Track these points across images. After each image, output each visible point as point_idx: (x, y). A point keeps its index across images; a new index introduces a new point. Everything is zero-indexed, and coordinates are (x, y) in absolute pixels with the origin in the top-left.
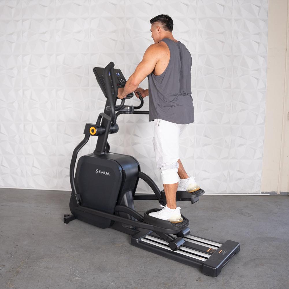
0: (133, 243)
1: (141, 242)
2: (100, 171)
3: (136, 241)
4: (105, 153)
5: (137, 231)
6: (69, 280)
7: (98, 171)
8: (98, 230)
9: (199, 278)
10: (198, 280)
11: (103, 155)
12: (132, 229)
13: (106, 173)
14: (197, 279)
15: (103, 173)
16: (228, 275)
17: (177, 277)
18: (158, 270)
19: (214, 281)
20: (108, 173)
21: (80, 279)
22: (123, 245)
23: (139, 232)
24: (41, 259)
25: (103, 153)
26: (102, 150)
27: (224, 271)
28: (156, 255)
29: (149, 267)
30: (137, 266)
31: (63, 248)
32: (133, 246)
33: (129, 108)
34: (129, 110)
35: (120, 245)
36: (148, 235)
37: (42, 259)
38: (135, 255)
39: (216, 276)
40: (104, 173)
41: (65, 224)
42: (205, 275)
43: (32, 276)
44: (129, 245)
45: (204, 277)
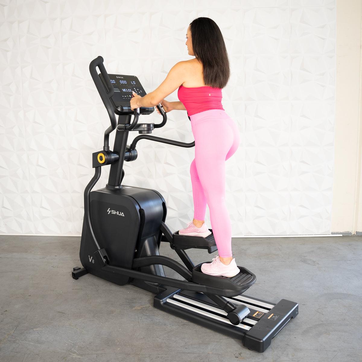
0: (157, 305)
1: (167, 303)
2: (112, 211)
3: (159, 302)
4: (119, 187)
5: (163, 289)
6: (64, 358)
7: (110, 211)
8: (114, 288)
9: (240, 354)
10: (238, 357)
11: (117, 189)
12: (157, 286)
13: (119, 214)
14: (237, 355)
15: (116, 214)
16: (280, 349)
17: (210, 353)
18: (186, 343)
19: (259, 359)
20: (123, 213)
21: (79, 357)
22: (144, 308)
23: (165, 289)
24: (32, 329)
25: (117, 187)
26: (117, 184)
27: (274, 343)
28: (185, 321)
29: (173, 339)
30: (157, 337)
31: (64, 313)
32: (156, 309)
33: (146, 126)
34: (146, 129)
35: (139, 308)
36: (176, 294)
37: (35, 329)
38: (158, 321)
39: (263, 352)
40: (118, 213)
41: (73, 281)
42: (248, 349)
43: (16, 353)
44: (151, 308)
45: (247, 353)
